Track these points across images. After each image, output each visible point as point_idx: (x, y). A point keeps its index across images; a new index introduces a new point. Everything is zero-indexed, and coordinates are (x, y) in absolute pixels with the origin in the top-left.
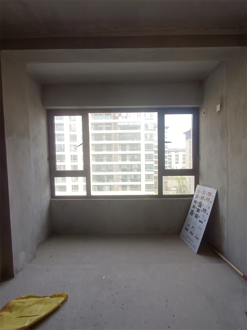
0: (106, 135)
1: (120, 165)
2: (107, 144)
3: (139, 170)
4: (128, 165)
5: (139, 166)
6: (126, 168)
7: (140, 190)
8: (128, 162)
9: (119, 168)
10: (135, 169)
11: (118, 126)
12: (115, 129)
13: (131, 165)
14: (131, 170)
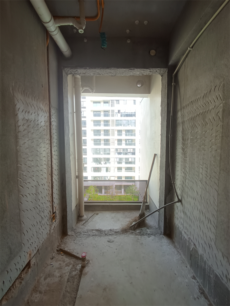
0: (104, 121)
1: (117, 150)
2: (104, 130)
3: (134, 153)
4: (124, 149)
5: (134, 149)
6: (122, 152)
7: (134, 171)
8: (124, 146)
9: (115, 152)
10: (129, 153)
11: (115, 114)
12: (113, 116)
13: (127, 149)
14: (126, 154)
